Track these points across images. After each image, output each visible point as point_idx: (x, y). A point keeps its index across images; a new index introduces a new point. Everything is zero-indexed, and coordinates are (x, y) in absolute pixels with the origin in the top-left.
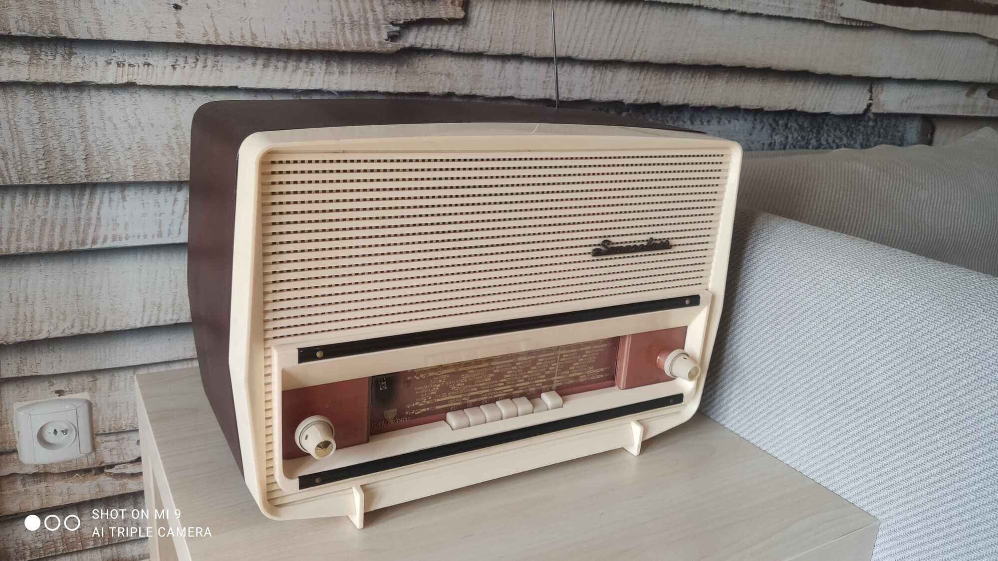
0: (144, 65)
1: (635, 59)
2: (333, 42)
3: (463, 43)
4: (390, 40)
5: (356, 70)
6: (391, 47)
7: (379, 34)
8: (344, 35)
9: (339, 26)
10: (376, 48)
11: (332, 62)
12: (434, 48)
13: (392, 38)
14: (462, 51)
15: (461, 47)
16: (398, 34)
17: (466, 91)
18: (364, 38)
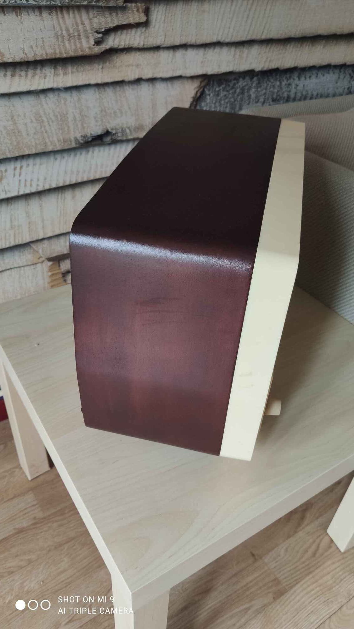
1: (263, 37)
2: (57, 51)
3: (146, 40)
4: (96, 45)
5: (74, 70)
6: (97, 50)
7: (88, 41)
8: (64, 45)
9: (60, 39)
10: (87, 52)
11: (58, 67)
12: (127, 47)
13: (98, 43)
14: (145, 46)
15: (145, 44)
16: (101, 39)
17: (150, 76)
18: (78, 45)
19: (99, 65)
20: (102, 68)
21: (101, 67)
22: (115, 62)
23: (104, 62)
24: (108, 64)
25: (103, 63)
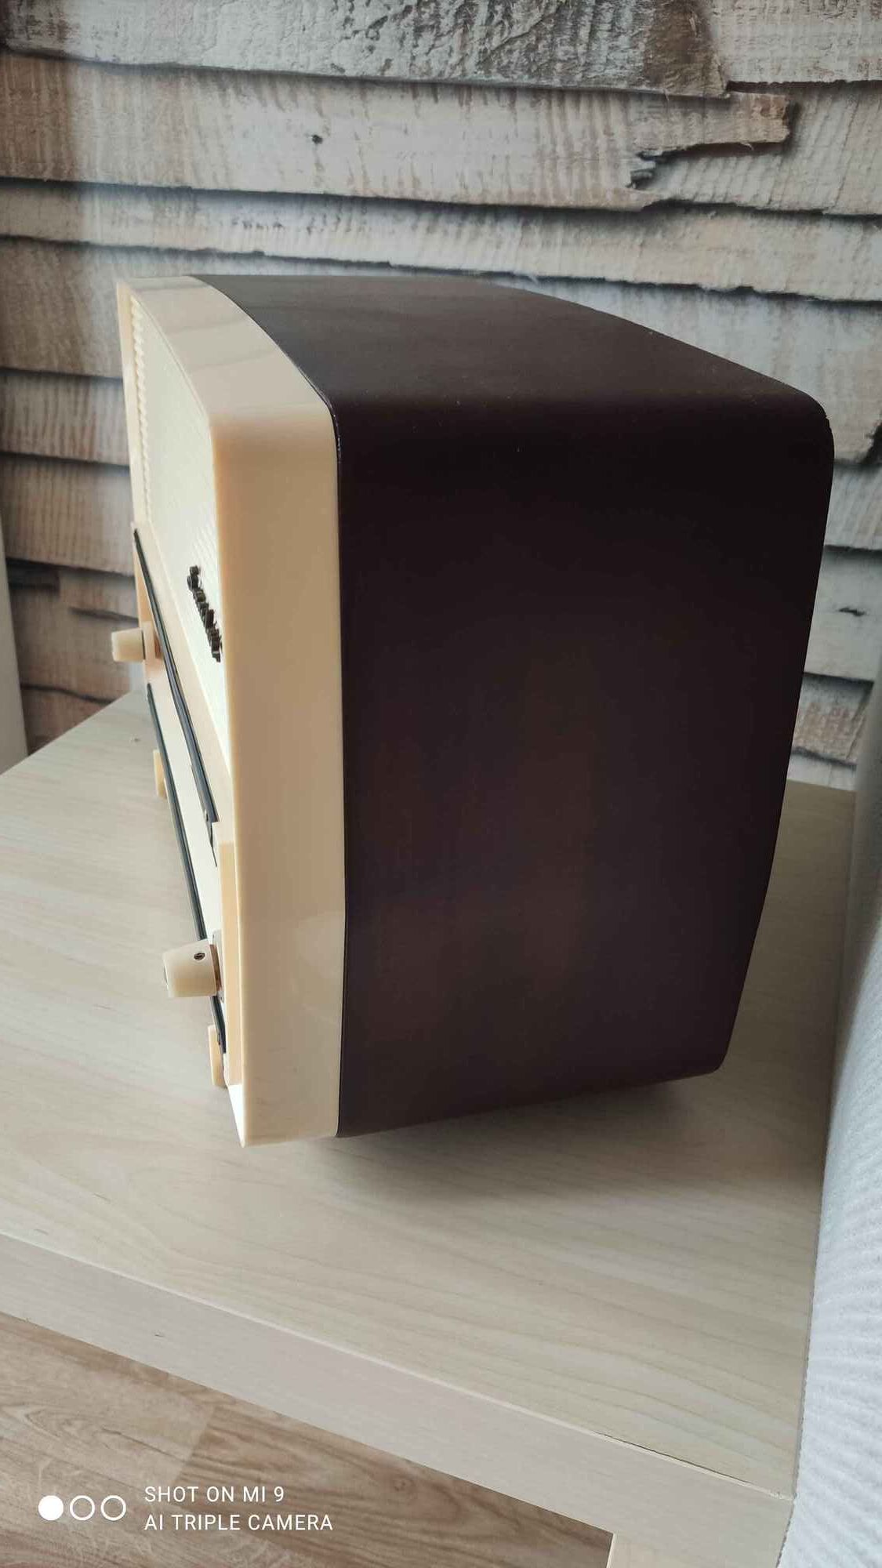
0: (274, 226)
2: (537, 190)
3: (779, 190)
4: (634, 186)
5: (571, 239)
6: (637, 199)
7: (615, 176)
8: (555, 180)
9: (548, 162)
10: (609, 201)
11: (532, 226)
12: (719, 200)
13: (640, 182)
14: (775, 206)
15: (774, 199)
16: (650, 175)
17: (777, 286)
18: (589, 182)
19: (636, 235)
20: (642, 245)
21: (639, 241)
22: (681, 234)
23: (651, 231)
24: (658, 236)
25: (646, 234)
